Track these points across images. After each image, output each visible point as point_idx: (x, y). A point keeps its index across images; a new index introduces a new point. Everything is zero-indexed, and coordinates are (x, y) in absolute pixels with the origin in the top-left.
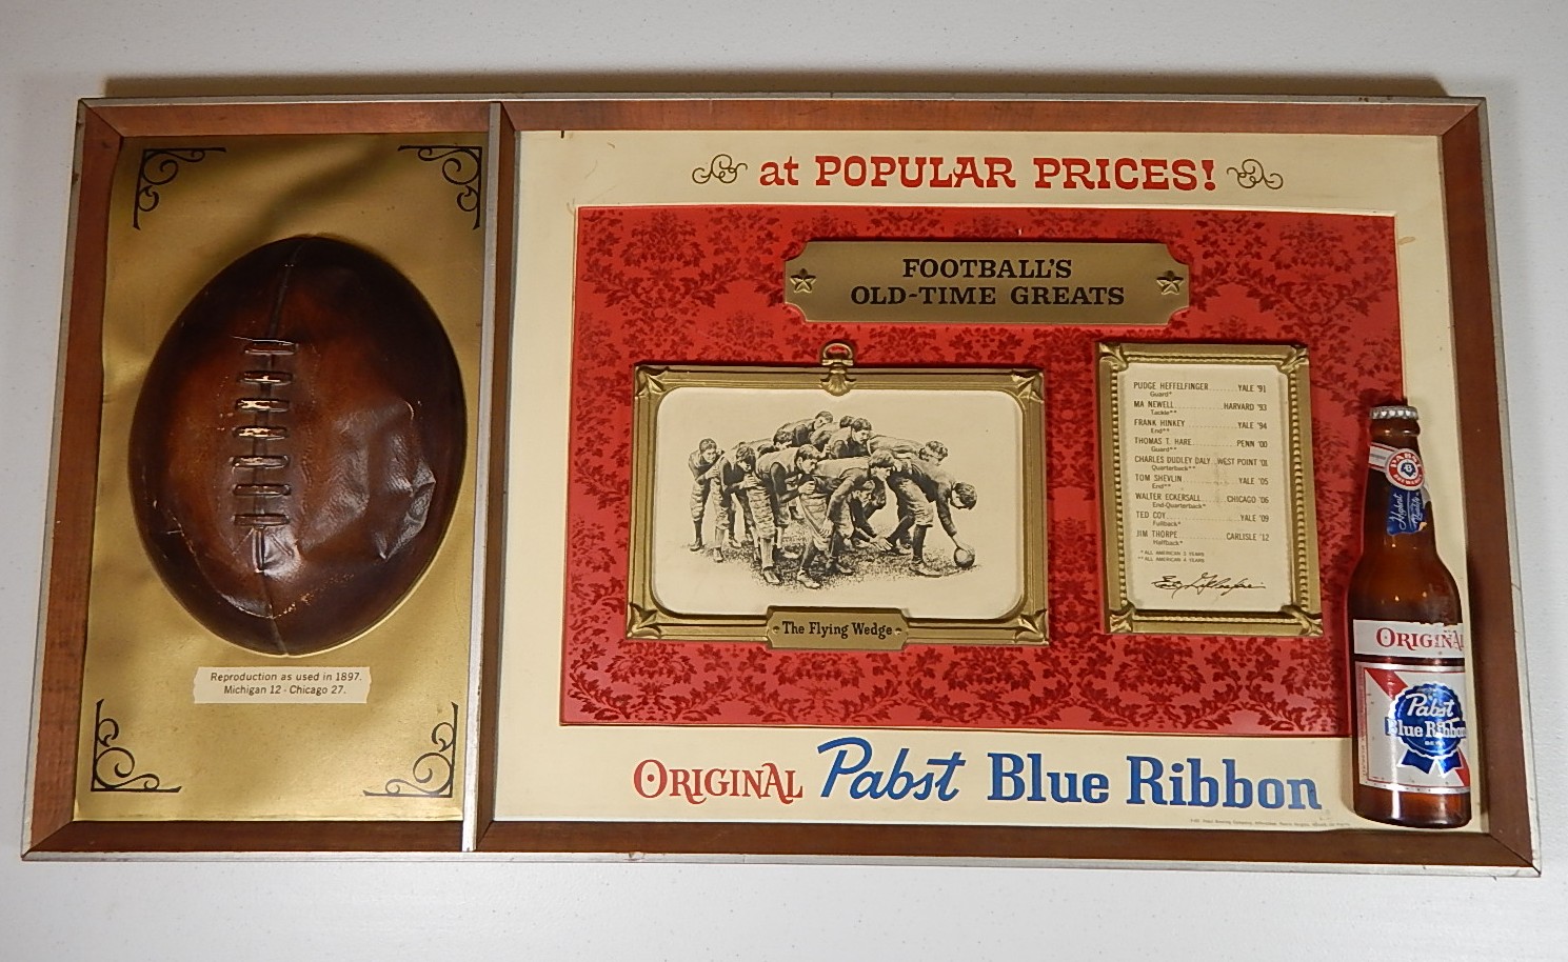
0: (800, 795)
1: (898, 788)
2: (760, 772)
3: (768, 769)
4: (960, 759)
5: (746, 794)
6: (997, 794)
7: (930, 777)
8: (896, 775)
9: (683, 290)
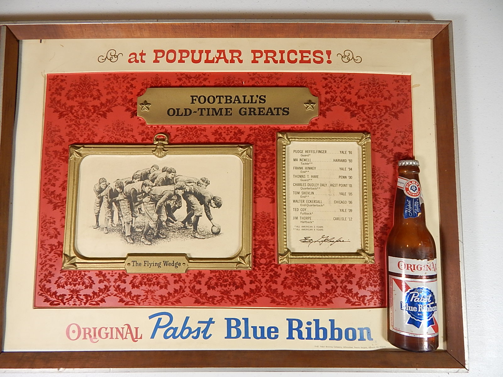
0: (141, 338)
1: (185, 334)
2: (123, 328)
3: (126, 326)
4: (213, 321)
5: (117, 338)
6: (229, 336)
7: (199, 329)
8: (184, 328)
9: (92, 111)
